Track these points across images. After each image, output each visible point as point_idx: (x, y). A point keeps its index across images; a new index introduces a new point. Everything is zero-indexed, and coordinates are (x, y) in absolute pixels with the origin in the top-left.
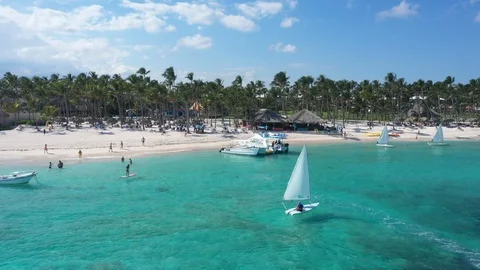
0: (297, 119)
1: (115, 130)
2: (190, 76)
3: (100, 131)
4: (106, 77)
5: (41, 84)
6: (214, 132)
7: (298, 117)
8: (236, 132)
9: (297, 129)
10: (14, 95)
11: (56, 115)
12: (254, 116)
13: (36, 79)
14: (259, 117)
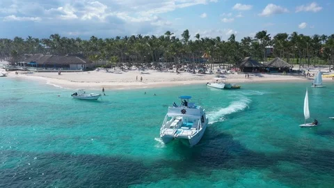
0: (270, 64)
1: (150, 71)
2: (198, 36)
3: (141, 71)
4: (147, 37)
5: (110, 43)
6: (211, 73)
7: (271, 63)
8: (225, 73)
9: (269, 72)
10: (95, 49)
11: (117, 61)
12: (240, 62)
13: (107, 40)
14: (243, 63)
